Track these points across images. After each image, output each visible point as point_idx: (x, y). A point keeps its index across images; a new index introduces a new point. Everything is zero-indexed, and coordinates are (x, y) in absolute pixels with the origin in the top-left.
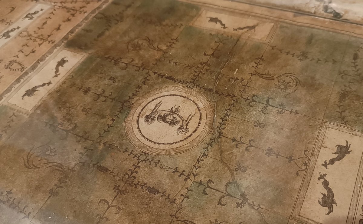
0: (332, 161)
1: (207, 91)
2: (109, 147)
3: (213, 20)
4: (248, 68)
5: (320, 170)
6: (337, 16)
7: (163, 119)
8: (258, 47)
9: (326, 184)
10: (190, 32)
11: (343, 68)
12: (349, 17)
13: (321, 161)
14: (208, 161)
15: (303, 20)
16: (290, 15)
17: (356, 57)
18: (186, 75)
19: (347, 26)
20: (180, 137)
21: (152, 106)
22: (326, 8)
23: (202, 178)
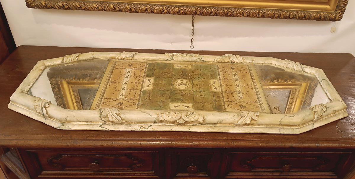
0: (214, 84)
1: (186, 79)
2: (174, 91)
3: (177, 66)
4: (192, 74)
5: (212, 85)
6: (204, 61)
7: (181, 84)
8: (191, 70)
9: (214, 87)
10: (174, 69)
11: (209, 70)
13: (212, 84)
14: (194, 88)
15: (196, 63)
16: (194, 62)
17: (210, 68)
18: (180, 77)
19: (206, 63)
20: (187, 86)
21: (177, 83)
22: (201, 60)
23: (195, 91)
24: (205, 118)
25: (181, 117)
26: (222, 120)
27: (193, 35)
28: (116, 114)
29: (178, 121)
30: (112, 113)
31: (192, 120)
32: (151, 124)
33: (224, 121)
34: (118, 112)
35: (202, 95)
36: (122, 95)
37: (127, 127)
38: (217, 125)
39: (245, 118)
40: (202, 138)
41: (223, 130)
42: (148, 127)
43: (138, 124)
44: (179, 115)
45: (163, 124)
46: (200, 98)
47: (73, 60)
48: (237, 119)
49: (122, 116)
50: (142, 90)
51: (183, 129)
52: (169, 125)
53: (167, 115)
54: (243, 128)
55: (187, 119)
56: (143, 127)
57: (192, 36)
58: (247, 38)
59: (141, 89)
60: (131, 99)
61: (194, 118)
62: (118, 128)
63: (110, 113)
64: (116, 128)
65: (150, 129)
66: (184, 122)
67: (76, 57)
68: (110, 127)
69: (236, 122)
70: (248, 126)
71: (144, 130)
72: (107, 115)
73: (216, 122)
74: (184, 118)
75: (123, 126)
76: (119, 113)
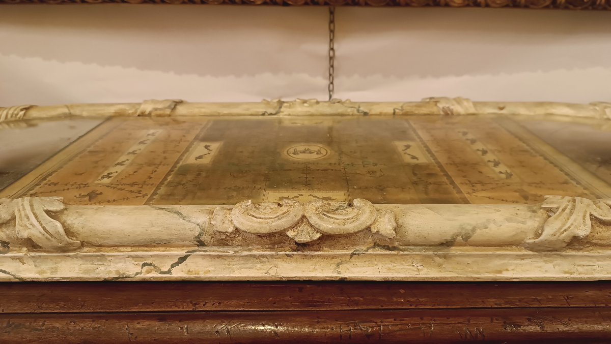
0: (406, 149)
1: (318, 142)
2: (282, 165)
5: (402, 153)
6: (366, 114)
7: (304, 153)
8: (330, 127)
10: (284, 128)
12: (373, 112)
13: (400, 151)
14: (345, 159)
15: (346, 117)
16: (339, 117)
17: (388, 125)
18: (299, 140)
19: (373, 117)
20: (321, 156)
21: (291, 151)
22: (358, 111)
23: (347, 163)
24: (400, 221)
25: (304, 217)
26: (474, 229)
27: (331, 72)
28: (48, 212)
29: (290, 234)
30: (32, 209)
31: (350, 227)
32: (182, 252)
33: (478, 231)
34: (57, 206)
35: (374, 172)
36: (108, 176)
37: (88, 266)
38: (454, 251)
39: (565, 215)
40: (398, 303)
41: (477, 273)
42: (172, 266)
43: (132, 253)
44: (296, 212)
45: (232, 253)
46: (368, 177)
47: (9, 116)
48: (532, 224)
49: (69, 222)
50: (179, 165)
51: (314, 269)
52: (255, 252)
53: (246, 212)
54: (558, 261)
55: (328, 225)
56: (150, 265)
57: (330, 75)
58: (466, 78)
59: (177, 162)
60: (133, 184)
61: (356, 218)
62: (55, 270)
63: (24, 209)
64: (44, 272)
65: (179, 273)
66: (317, 236)
67: (22, 110)
68: (23, 267)
69: (531, 235)
70: (580, 253)
71: (154, 275)
72: (14, 218)
73: (449, 238)
74: (314, 220)
75: (75, 261)
76: (62, 212)
